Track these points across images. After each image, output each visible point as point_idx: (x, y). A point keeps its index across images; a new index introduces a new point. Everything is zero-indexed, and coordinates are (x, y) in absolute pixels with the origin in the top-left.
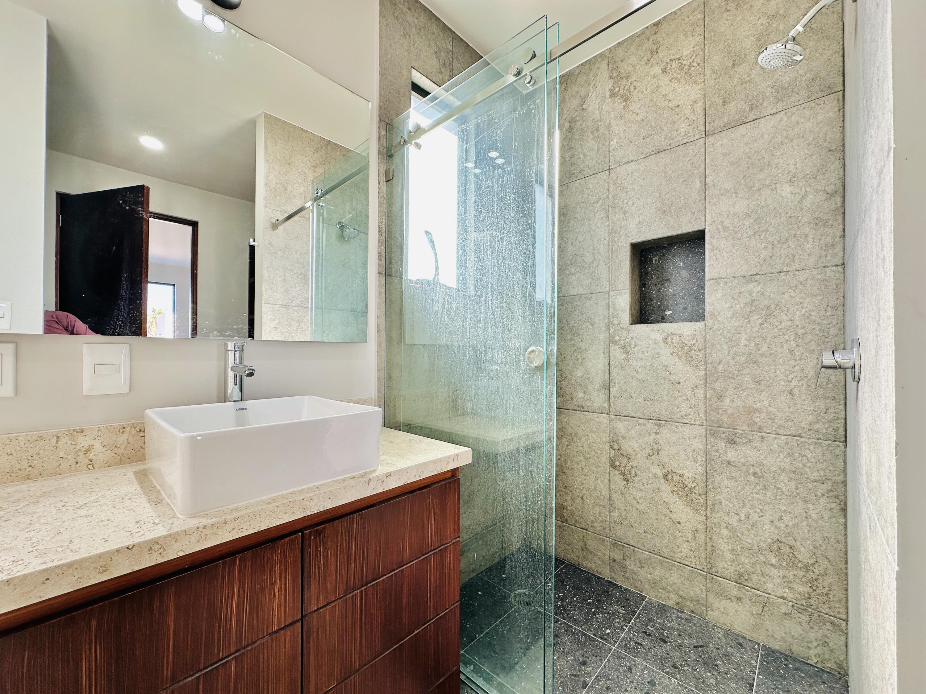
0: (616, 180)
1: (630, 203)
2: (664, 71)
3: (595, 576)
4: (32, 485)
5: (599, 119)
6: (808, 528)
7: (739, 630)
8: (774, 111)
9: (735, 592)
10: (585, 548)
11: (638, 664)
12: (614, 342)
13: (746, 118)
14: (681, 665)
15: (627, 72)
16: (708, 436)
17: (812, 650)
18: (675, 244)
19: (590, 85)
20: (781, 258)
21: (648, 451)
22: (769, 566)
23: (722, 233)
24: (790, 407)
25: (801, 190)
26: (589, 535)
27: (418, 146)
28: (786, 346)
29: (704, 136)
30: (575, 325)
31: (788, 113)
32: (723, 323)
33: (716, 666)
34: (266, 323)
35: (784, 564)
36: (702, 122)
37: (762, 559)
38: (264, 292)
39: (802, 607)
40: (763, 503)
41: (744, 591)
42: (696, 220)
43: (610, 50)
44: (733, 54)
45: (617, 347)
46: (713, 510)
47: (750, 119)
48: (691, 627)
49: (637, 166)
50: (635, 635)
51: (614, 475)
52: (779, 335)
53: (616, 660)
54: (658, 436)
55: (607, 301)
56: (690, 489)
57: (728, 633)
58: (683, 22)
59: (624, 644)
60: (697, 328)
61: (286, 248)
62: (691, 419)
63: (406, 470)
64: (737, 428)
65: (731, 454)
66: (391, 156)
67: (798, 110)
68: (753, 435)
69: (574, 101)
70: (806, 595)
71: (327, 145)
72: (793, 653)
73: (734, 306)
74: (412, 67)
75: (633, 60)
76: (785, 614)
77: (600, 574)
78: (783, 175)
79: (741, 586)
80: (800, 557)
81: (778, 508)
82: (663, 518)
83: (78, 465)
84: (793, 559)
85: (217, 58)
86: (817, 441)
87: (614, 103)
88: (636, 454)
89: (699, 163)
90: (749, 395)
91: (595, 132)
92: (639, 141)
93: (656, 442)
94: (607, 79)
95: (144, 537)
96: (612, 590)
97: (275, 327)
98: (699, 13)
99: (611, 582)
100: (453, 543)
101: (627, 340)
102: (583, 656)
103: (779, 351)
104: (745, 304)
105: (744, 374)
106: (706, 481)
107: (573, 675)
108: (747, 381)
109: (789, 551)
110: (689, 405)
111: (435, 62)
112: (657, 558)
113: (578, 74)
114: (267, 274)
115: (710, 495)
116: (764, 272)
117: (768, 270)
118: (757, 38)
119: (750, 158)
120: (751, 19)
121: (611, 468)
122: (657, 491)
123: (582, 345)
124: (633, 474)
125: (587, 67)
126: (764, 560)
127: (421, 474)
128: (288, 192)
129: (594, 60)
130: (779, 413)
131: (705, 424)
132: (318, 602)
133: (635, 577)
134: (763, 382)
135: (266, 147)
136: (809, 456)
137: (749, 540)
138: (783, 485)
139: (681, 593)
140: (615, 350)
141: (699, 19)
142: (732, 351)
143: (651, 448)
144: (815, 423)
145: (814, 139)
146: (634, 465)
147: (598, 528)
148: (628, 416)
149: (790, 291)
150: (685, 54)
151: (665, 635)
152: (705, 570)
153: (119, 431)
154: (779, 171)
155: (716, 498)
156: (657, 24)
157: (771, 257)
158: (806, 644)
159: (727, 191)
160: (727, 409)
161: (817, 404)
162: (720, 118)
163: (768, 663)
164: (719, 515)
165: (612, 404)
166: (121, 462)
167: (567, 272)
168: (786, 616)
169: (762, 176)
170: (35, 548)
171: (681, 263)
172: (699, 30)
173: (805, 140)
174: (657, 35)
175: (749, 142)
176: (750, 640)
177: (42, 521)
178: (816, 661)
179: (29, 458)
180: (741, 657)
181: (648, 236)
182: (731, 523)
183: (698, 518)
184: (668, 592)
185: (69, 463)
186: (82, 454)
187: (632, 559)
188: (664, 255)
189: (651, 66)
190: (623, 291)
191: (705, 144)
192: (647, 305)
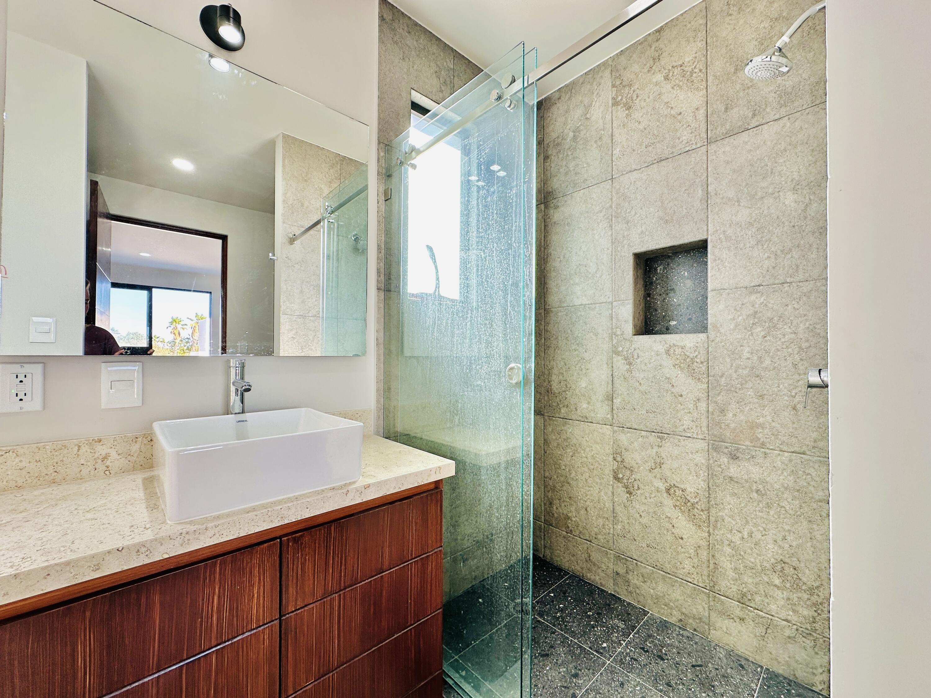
0: (619, 189)
1: (633, 213)
2: (666, 78)
3: (599, 588)
4: (55, 488)
5: (602, 128)
6: (812, 549)
7: (742, 651)
8: (777, 117)
9: (738, 612)
10: (589, 559)
11: (631, 680)
12: (618, 353)
13: (748, 124)
14: (676, 683)
15: (630, 80)
16: (710, 450)
17: (817, 677)
18: (681, 253)
19: (593, 93)
20: (784, 269)
21: (651, 464)
22: (772, 587)
23: (724, 243)
24: (794, 423)
25: (805, 198)
26: (593, 546)
27: (414, 166)
28: (790, 360)
29: (706, 143)
30: (579, 335)
31: (791, 119)
32: (725, 335)
33: (713, 686)
34: (284, 333)
35: (788, 585)
36: (704, 130)
37: (766, 579)
38: (282, 304)
39: (807, 631)
40: (766, 522)
41: (747, 611)
42: (698, 229)
43: (613, 59)
44: (735, 59)
45: (620, 358)
46: (715, 527)
47: (753, 125)
48: (692, 645)
49: (639, 175)
50: (632, 651)
51: (618, 487)
52: (783, 348)
53: (609, 674)
54: (661, 449)
55: (610, 312)
56: (693, 504)
57: (730, 654)
58: (684, 28)
59: (619, 658)
60: (699, 340)
61: (303, 261)
62: (693, 432)
63: (385, 482)
64: (740, 443)
65: (734, 470)
66: (389, 176)
67: (802, 115)
68: (756, 451)
69: (578, 111)
70: (811, 619)
71: (343, 161)
72: (797, 678)
73: (736, 317)
74: (411, 88)
75: (636, 67)
76: (789, 637)
77: (603, 587)
78: (786, 183)
79: (744, 606)
80: (804, 579)
81: (782, 527)
82: (665, 532)
83: (96, 471)
84: (798, 581)
85: (221, 97)
86: (821, 459)
87: (617, 112)
88: (639, 467)
89: (701, 171)
90: (751, 409)
91: (598, 142)
92: (642, 150)
93: (658, 455)
94: (610, 87)
95: (133, 540)
96: (615, 604)
97: (292, 337)
98: (701, 18)
99: (614, 596)
100: (436, 552)
101: (630, 351)
102: (576, 668)
103: (783, 365)
104: (748, 316)
105: (747, 388)
106: (709, 497)
107: (563, 687)
108: (750, 395)
109: (793, 573)
110: (691, 419)
111: (435, 81)
112: (659, 573)
113: (582, 83)
114: (285, 287)
115: (713, 511)
116: (767, 283)
117: (771, 281)
118: (759, 42)
119: (752, 165)
120: (753, 22)
121: (614, 481)
122: (660, 505)
123: (586, 356)
124: (636, 487)
125: (590, 76)
126: (768, 580)
127: (401, 486)
128: (305, 208)
129: (597, 69)
130: (781, 429)
131: (707, 438)
132: (296, 604)
133: (638, 591)
134: (766, 397)
135: (284, 166)
136: (814, 474)
137: (751, 559)
138: (787, 503)
139: (684, 610)
140: (617, 361)
141: (701, 25)
142: (734, 364)
143: (653, 461)
144: (819, 440)
145: (818, 146)
146: (637, 478)
147: (602, 541)
148: (631, 428)
149: (793, 303)
150: (687, 60)
151: (664, 652)
152: (708, 588)
153: (132, 441)
154: (783, 179)
155: (718, 514)
156: (659, 31)
157: (774, 268)
158: (811, 670)
159: (729, 199)
160: (729, 423)
161: (822, 421)
162: (722, 125)
163: (769, 687)
164: (722, 532)
165: (615, 416)
166: (134, 469)
167: (572, 282)
168: (789, 640)
169: (764, 184)
170: (43, 547)
171: (686, 273)
172: (701, 35)
173: (809, 147)
174: (659, 42)
175: (752, 149)
176: (753, 663)
177: (56, 522)
178: (821, 688)
179: (55, 464)
180: (741, 679)
181: (650, 246)
182: (733, 541)
183: (700, 535)
184: (671, 609)
185: (89, 469)
186: (100, 461)
187: (635, 573)
188: (668, 264)
189: (654, 74)
190: (626, 301)
191: (707, 151)
192: (651, 315)
